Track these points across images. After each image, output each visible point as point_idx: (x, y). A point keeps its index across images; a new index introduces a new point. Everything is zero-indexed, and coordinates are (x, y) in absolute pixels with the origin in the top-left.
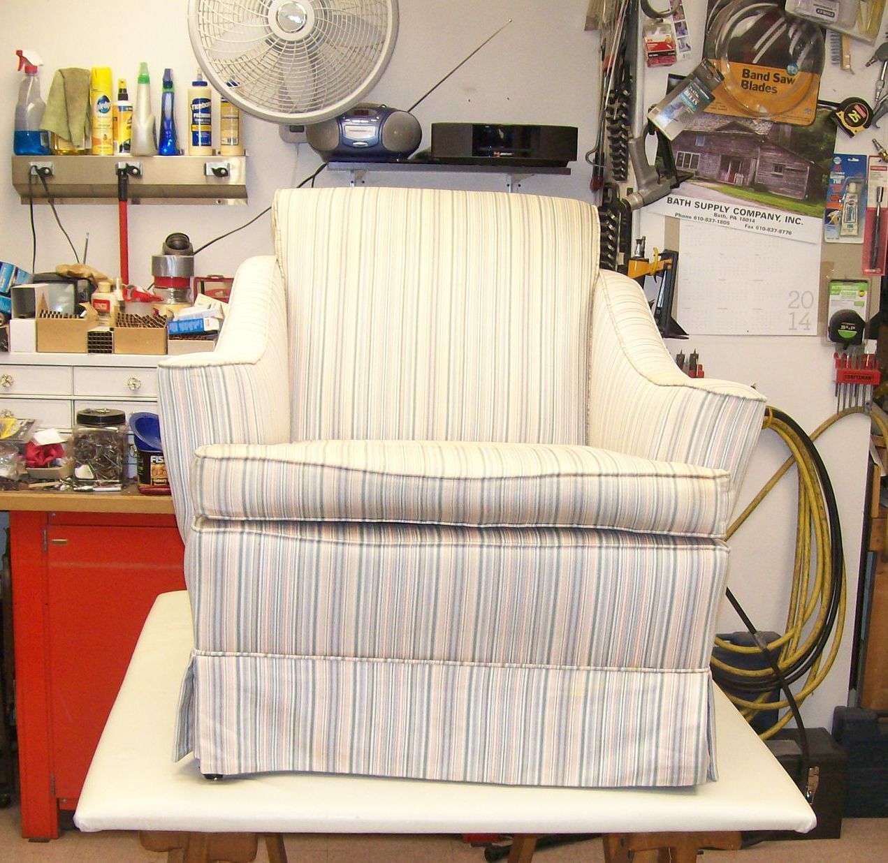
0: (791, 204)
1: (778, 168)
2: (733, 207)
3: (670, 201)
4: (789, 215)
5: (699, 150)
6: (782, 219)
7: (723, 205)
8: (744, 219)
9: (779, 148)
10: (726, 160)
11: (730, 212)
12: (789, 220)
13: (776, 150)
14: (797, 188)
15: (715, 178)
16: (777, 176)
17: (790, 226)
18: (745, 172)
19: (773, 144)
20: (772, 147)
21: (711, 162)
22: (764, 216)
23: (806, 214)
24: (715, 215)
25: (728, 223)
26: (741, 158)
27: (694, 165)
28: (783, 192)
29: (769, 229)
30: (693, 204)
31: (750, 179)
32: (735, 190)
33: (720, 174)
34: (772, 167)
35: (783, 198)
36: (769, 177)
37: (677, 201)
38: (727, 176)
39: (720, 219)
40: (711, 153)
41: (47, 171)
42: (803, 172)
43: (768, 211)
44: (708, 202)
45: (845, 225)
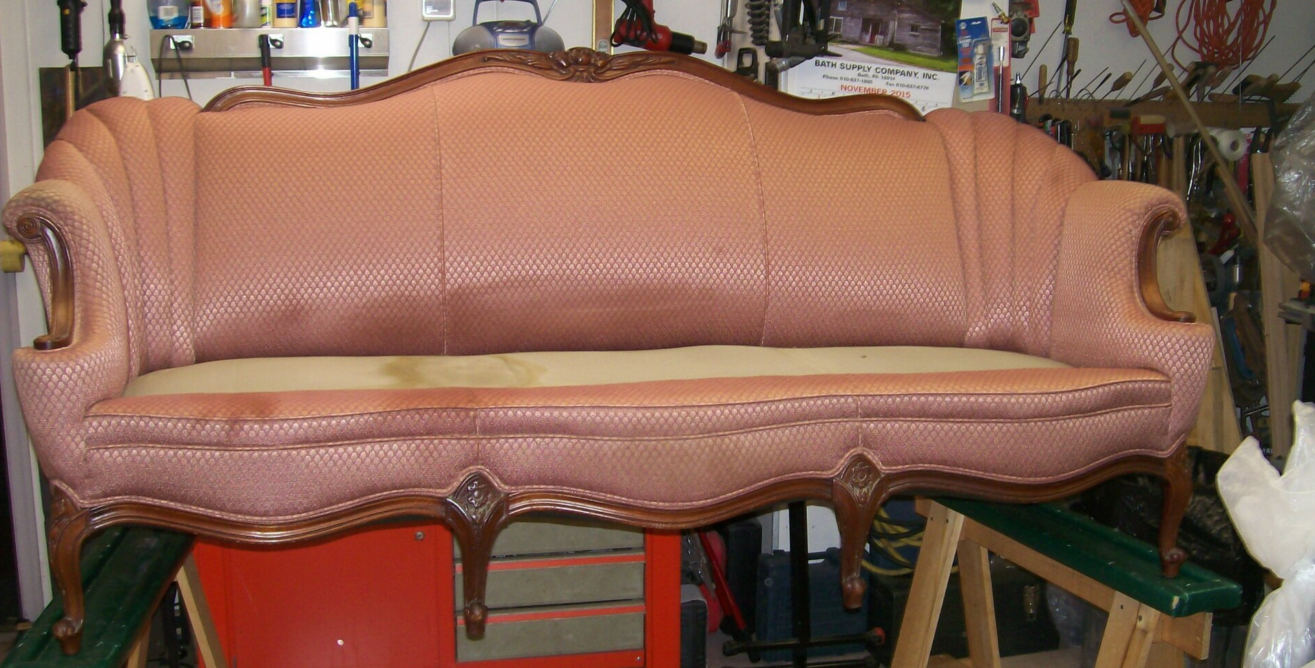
0: (928, 61)
1: (914, 28)
2: (874, 66)
3: (817, 63)
4: (926, 71)
5: (841, 14)
6: (920, 75)
7: (866, 65)
8: (885, 78)
9: (913, 10)
10: (866, 23)
11: (872, 72)
12: (924, 76)
13: (912, 12)
14: (932, 46)
15: (857, 39)
16: (914, 36)
17: (927, 82)
18: (884, 33)
19: (910, 6)
20: (908, 9)
21: (852, 24)
22: (903, 73)
23: (941, 70)
24: (859, 75)
25: (870, 82)
26: (881, 20)
27: (837, 28)
28: (920, 50)
29: (908, 86)
30: (838, 65)
31: (889, 39)
32: (876, 51)
33: (861, 37)
34: (909, 28)
35: (919, 56)
36: (906, 37)
37: (823, 64)
38: (867, 38)
39: (864, 78)
40: (852, 17)
41: (187, 45)
42: (936, 31)
43: (907, 69)
44: (853, 63)
45: (977, 85)
